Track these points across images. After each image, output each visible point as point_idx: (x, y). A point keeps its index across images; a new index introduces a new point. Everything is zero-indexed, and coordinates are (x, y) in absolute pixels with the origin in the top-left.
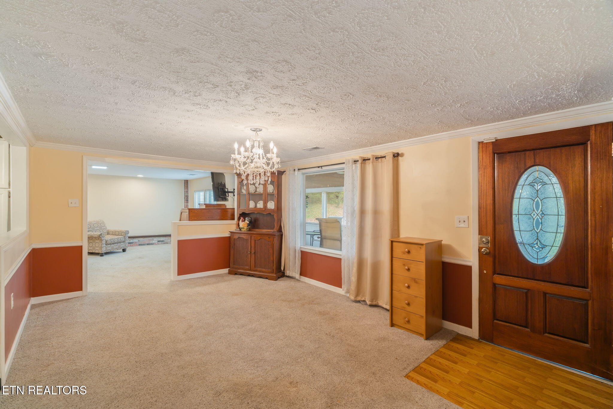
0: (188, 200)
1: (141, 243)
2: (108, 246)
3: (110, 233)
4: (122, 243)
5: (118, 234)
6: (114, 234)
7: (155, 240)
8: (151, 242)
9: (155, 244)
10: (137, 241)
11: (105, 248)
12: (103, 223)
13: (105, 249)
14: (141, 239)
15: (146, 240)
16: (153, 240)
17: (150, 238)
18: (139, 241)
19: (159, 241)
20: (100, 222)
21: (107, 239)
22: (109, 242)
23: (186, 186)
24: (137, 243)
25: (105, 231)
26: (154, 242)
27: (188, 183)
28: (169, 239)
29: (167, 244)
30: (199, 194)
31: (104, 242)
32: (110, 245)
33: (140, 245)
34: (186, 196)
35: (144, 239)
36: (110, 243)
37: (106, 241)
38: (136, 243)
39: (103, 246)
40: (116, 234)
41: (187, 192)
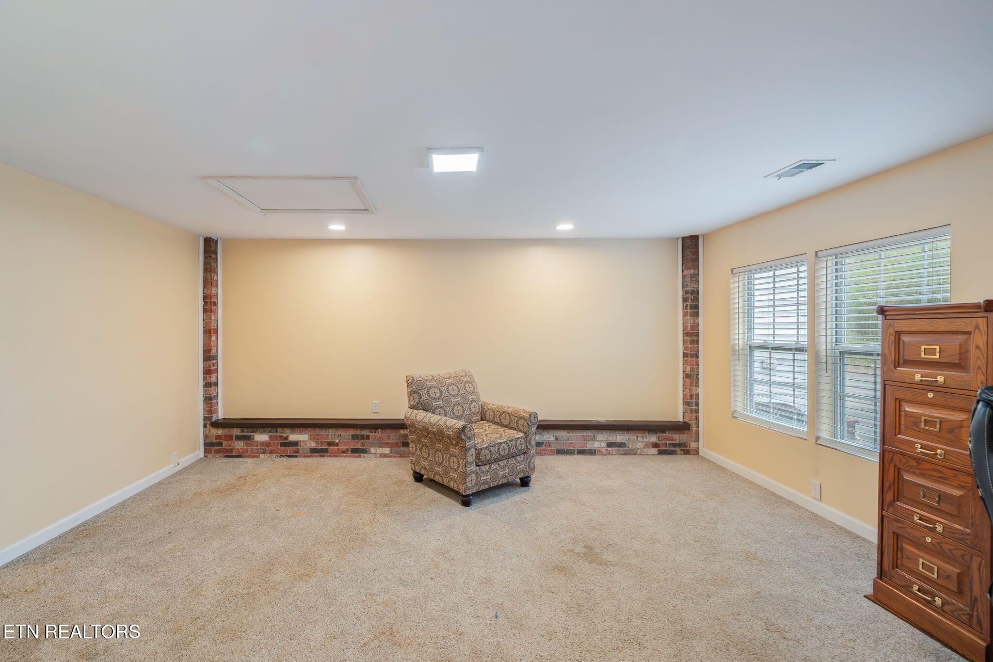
0: (696, 307)
1: (562, 447)
2: (483, 468)
3: (488, 417)
4: (519, 459)
5: (507, 423)
6: (497, 420)
7: (600, 440)
8: (589, 446)
9: (600, 452)
10: (552, 439)
11: (474, 476)
12: (472, 382)
13: (474, 482)
14: (563, 434)
15: (574, 438)
16: (594, 439)
17: (584, 433)
18: (557, 439)
19: (610, 445)
20: (464, 379)
21: (479, 446)
22: (485, 455)
23: (690, 256)
24: (553, 447)
25: (475, 408)
26: (596, 445)
27: (696, 246)
28: (640, 439)
29: (634, 454)
30: (750, 278)
31: (471, 456)
32: (487, 467)
33: (560, 452)
34: (693, 292)
35: (571, 434)
36: (488, 457)
37: (478, 454)
38: (549, 444)
39: (468, 469)
40: (503, 421)
41: (695, 277)
